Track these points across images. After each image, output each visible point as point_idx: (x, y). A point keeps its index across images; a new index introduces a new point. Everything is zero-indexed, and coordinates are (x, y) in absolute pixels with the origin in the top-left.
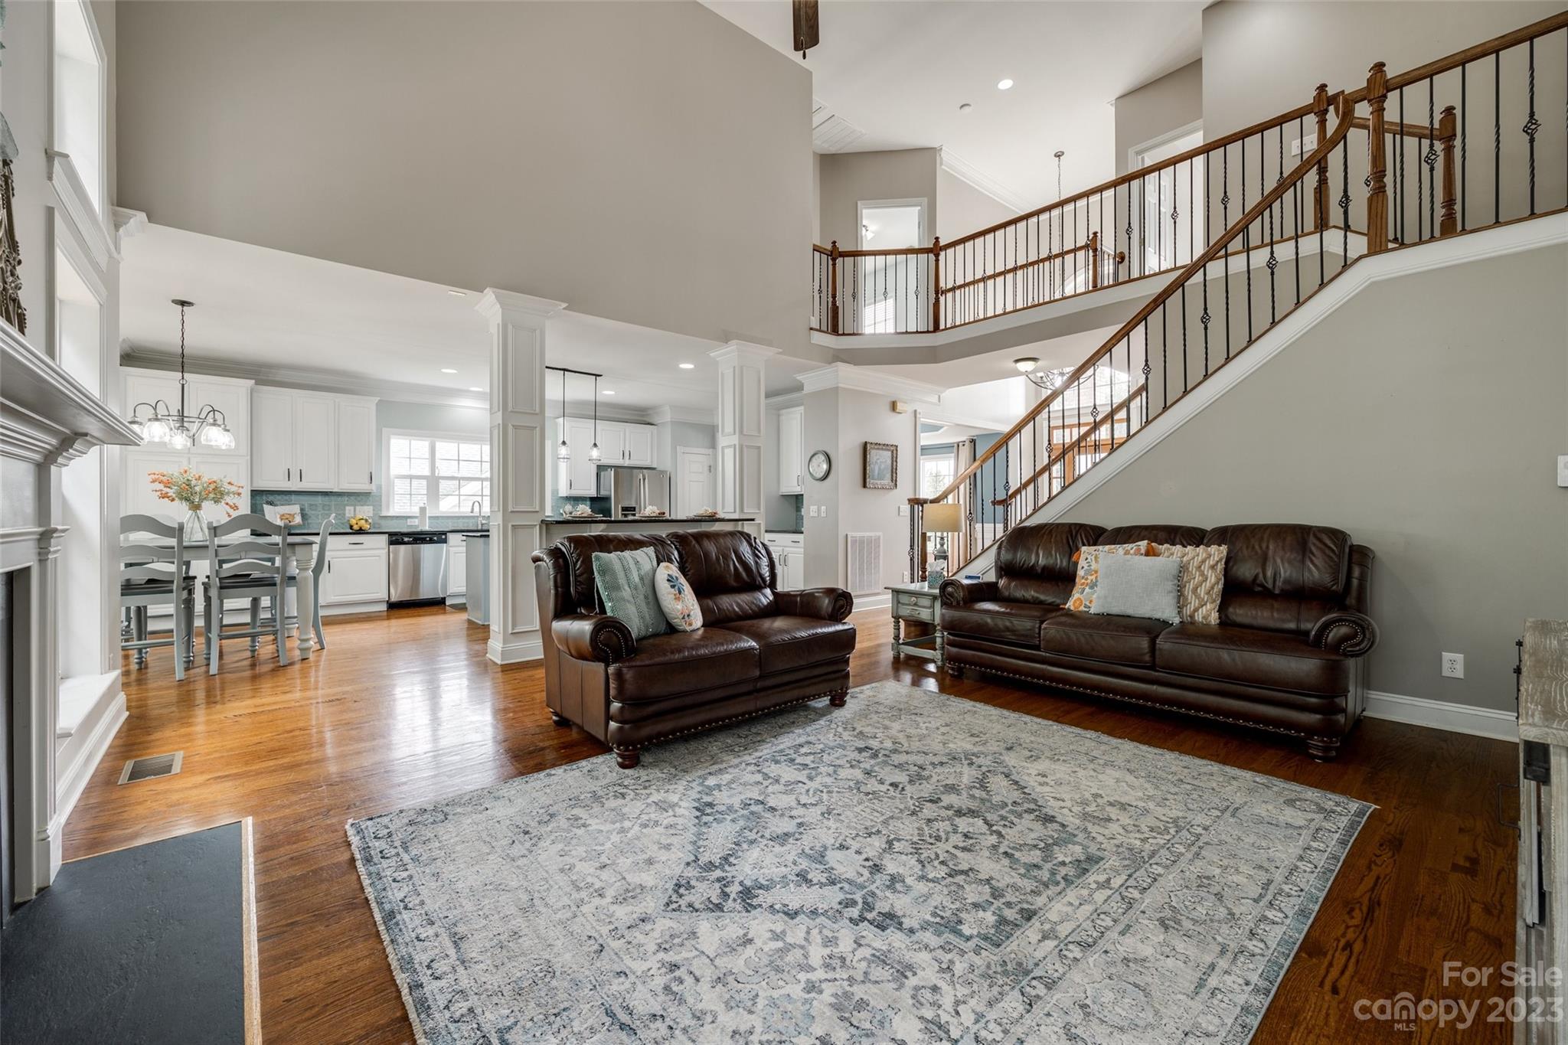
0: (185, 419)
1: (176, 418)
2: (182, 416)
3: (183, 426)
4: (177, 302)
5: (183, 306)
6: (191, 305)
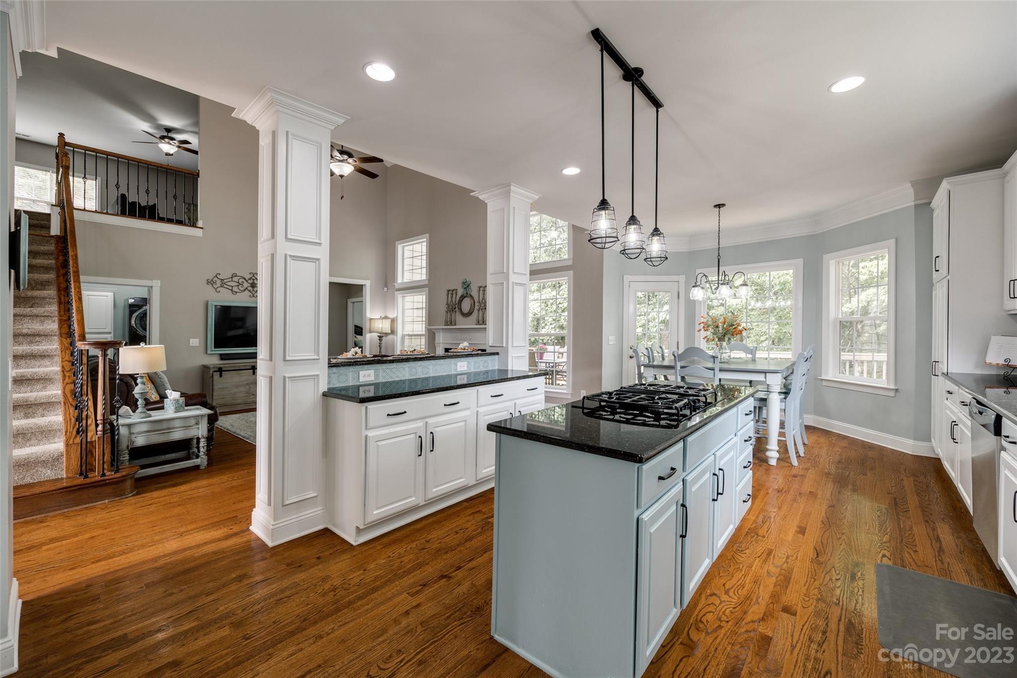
4: (715, 206)
5: (719, 207)
6: (723, 205)
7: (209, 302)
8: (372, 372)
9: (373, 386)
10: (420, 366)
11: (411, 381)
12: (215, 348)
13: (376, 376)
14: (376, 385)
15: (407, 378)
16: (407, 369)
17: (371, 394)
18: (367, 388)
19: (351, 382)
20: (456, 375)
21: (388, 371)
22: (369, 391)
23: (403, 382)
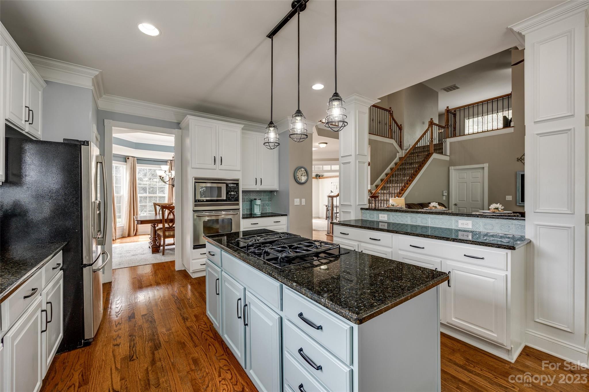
7: (517, 173)
8: (386, 216)
9: (387, 224)
10: (419, 217)
11: (412, 226)
12: (521, 202)
13: (388, 218)
14: (389, 224)
15: (409, 224)
16: (409, 217)
17: (386, 228)
18: (383, 224)
19: (375, 219)
20: (457, 231)
21: (396, 217)
22: (384, 226)
23: (407, 225)
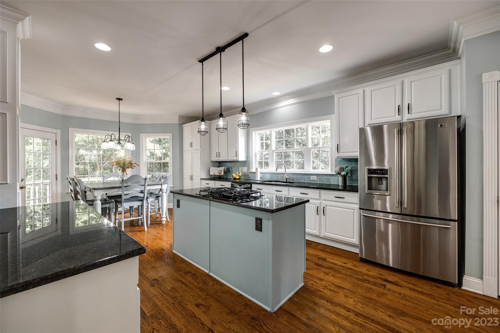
0: (120, 140)
1: (118, 140)
2: (119, 139)
3: (119, 143)
4: (117, 99)
5: (119, 100)
6: (122, 100)
